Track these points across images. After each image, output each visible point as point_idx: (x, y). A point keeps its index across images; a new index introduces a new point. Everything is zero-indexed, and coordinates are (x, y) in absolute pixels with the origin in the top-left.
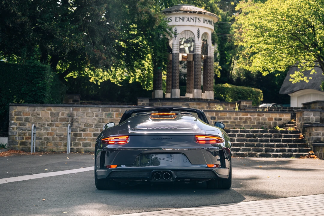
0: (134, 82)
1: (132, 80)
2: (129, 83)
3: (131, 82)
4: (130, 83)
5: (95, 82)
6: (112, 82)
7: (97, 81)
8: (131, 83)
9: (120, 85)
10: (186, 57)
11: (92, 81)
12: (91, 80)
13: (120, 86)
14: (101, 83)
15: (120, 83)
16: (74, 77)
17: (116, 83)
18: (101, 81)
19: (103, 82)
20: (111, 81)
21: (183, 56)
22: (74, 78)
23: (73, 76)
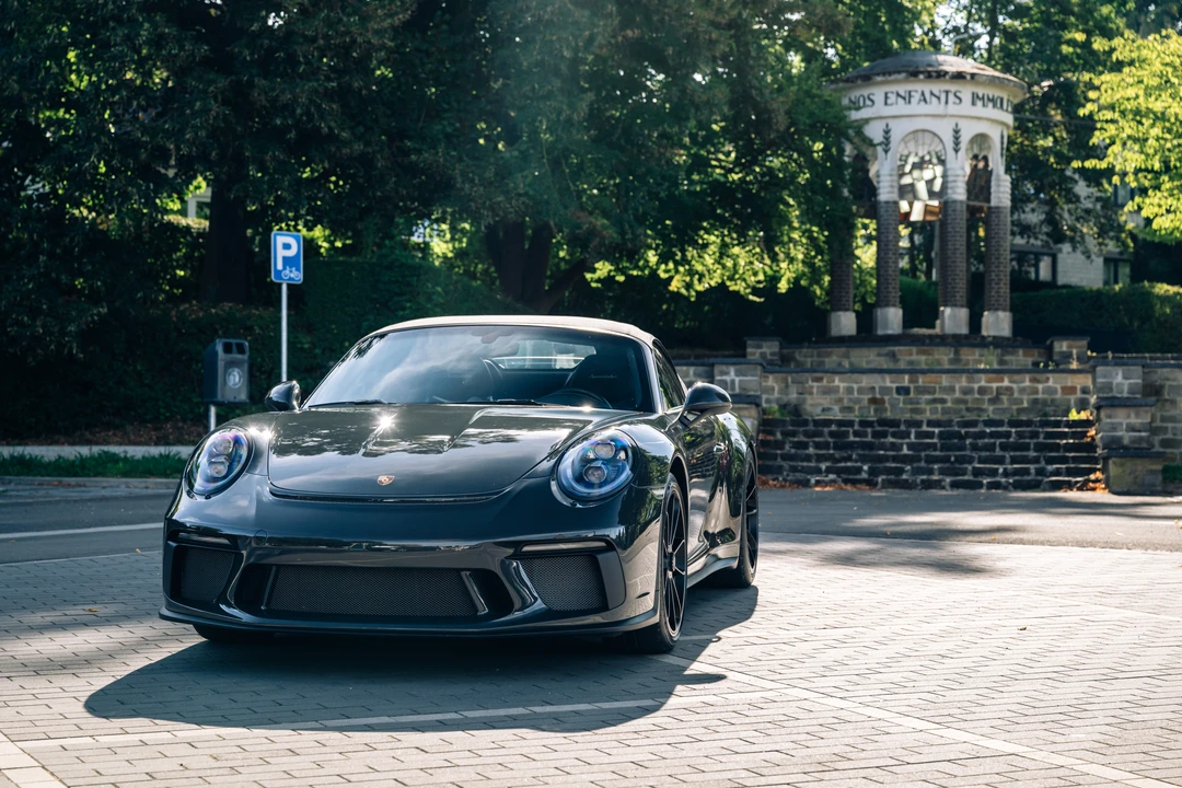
0: (796, 289)
1: (788, 283)
2: (779, 291)
3: (783, 286)
4: (781, 294)
5: (683, 291)
6: (731, 289)
7: (689, 286)
8: (784, 291)
9: (758, 300)
10: (937, 210)
11: (676, 290)
12: (672, 286)
13: (755, 302)
14: (698, 293)
15: (755, 291)
16: (618, 278)
17: (742, 293)
18: (700, 288)
19: (707, 290)
20: (728, 287)
21: (926, 205)
22: (618, 282)
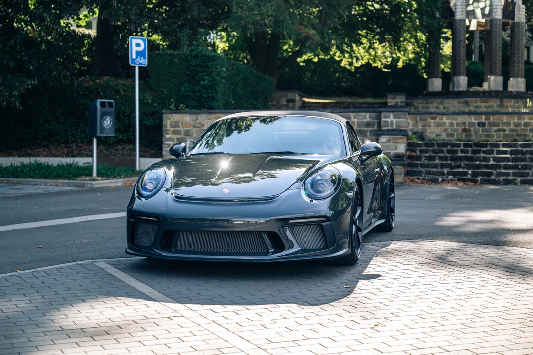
0: (407, 66)
1: (403, 62)
2: (398, 67)
3: (400, 64)
4: (400, 68)
5: (348, 67)
6: (373, 65)
7: (351, 64)
9: (388, 70)
10: (484, 24)
11: (344, 65)
12: (342, 64)
13: (386, 72)
14: (356, 67)
15: (386, 66)
16: (314, 60)
17: (379, 67)
18: (358, 64)
19: (360, 66)
20: (371, 64)
21: (478, 22)
22: (314, 62)
23: (312, 59)
